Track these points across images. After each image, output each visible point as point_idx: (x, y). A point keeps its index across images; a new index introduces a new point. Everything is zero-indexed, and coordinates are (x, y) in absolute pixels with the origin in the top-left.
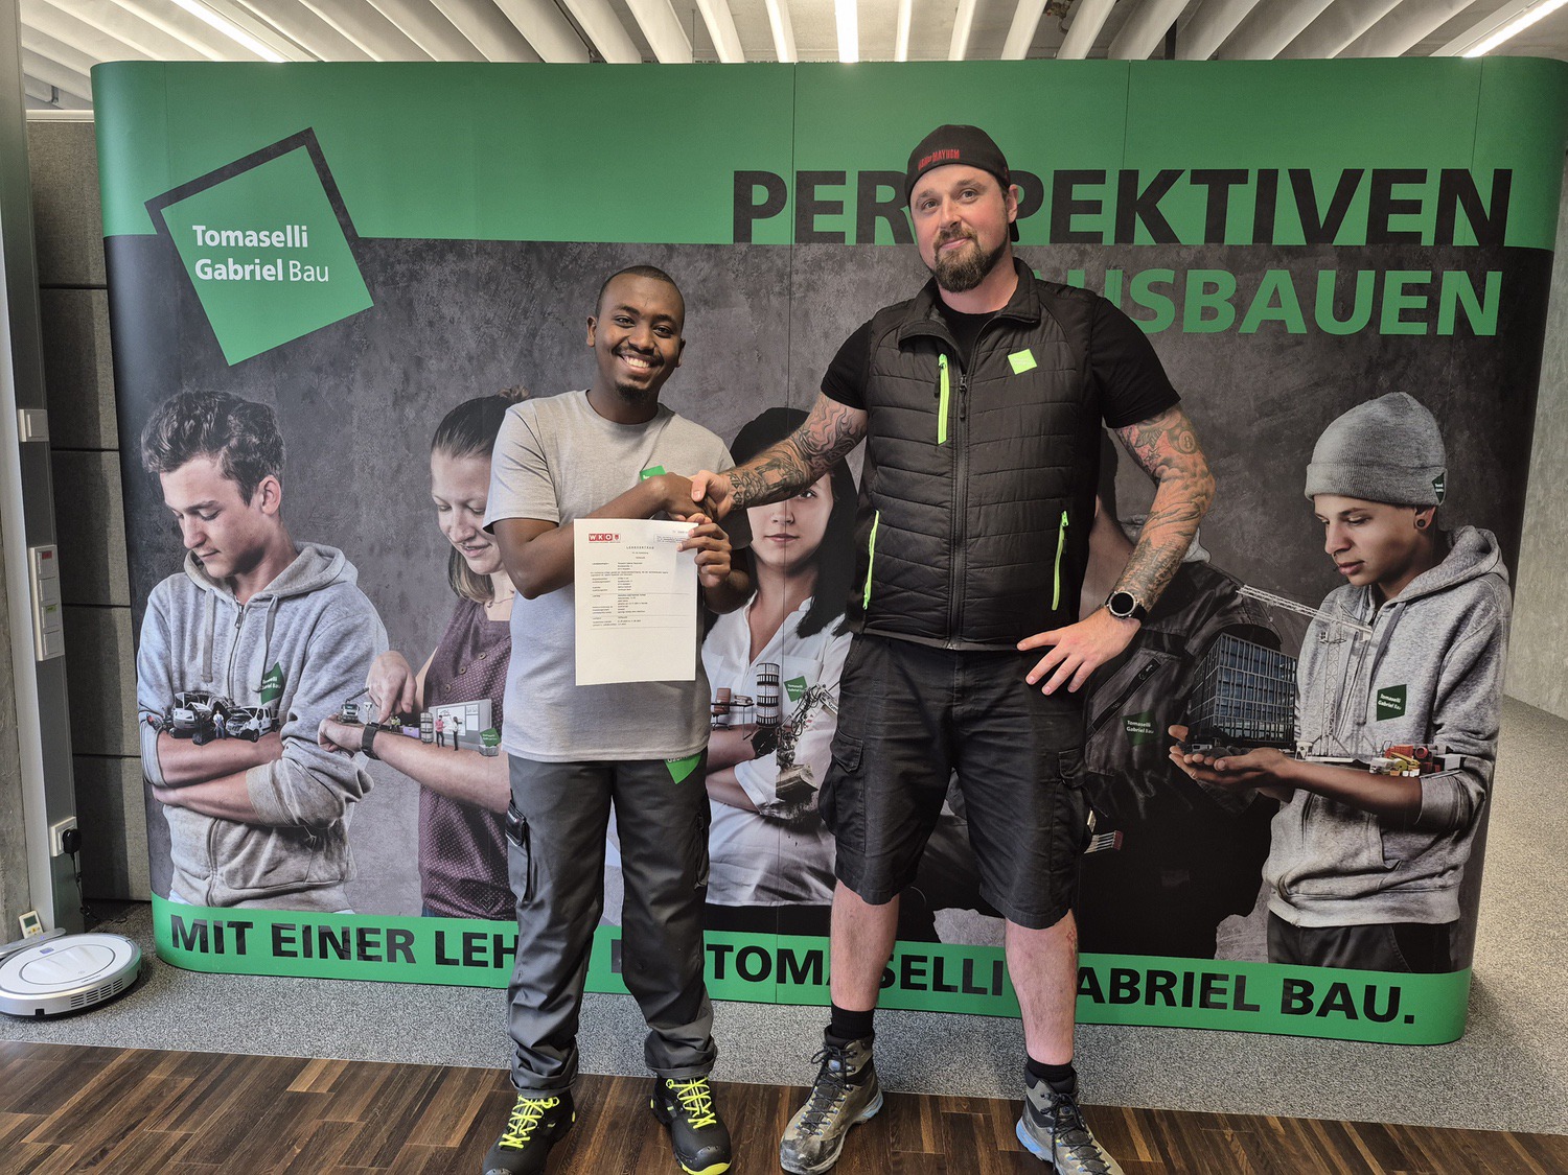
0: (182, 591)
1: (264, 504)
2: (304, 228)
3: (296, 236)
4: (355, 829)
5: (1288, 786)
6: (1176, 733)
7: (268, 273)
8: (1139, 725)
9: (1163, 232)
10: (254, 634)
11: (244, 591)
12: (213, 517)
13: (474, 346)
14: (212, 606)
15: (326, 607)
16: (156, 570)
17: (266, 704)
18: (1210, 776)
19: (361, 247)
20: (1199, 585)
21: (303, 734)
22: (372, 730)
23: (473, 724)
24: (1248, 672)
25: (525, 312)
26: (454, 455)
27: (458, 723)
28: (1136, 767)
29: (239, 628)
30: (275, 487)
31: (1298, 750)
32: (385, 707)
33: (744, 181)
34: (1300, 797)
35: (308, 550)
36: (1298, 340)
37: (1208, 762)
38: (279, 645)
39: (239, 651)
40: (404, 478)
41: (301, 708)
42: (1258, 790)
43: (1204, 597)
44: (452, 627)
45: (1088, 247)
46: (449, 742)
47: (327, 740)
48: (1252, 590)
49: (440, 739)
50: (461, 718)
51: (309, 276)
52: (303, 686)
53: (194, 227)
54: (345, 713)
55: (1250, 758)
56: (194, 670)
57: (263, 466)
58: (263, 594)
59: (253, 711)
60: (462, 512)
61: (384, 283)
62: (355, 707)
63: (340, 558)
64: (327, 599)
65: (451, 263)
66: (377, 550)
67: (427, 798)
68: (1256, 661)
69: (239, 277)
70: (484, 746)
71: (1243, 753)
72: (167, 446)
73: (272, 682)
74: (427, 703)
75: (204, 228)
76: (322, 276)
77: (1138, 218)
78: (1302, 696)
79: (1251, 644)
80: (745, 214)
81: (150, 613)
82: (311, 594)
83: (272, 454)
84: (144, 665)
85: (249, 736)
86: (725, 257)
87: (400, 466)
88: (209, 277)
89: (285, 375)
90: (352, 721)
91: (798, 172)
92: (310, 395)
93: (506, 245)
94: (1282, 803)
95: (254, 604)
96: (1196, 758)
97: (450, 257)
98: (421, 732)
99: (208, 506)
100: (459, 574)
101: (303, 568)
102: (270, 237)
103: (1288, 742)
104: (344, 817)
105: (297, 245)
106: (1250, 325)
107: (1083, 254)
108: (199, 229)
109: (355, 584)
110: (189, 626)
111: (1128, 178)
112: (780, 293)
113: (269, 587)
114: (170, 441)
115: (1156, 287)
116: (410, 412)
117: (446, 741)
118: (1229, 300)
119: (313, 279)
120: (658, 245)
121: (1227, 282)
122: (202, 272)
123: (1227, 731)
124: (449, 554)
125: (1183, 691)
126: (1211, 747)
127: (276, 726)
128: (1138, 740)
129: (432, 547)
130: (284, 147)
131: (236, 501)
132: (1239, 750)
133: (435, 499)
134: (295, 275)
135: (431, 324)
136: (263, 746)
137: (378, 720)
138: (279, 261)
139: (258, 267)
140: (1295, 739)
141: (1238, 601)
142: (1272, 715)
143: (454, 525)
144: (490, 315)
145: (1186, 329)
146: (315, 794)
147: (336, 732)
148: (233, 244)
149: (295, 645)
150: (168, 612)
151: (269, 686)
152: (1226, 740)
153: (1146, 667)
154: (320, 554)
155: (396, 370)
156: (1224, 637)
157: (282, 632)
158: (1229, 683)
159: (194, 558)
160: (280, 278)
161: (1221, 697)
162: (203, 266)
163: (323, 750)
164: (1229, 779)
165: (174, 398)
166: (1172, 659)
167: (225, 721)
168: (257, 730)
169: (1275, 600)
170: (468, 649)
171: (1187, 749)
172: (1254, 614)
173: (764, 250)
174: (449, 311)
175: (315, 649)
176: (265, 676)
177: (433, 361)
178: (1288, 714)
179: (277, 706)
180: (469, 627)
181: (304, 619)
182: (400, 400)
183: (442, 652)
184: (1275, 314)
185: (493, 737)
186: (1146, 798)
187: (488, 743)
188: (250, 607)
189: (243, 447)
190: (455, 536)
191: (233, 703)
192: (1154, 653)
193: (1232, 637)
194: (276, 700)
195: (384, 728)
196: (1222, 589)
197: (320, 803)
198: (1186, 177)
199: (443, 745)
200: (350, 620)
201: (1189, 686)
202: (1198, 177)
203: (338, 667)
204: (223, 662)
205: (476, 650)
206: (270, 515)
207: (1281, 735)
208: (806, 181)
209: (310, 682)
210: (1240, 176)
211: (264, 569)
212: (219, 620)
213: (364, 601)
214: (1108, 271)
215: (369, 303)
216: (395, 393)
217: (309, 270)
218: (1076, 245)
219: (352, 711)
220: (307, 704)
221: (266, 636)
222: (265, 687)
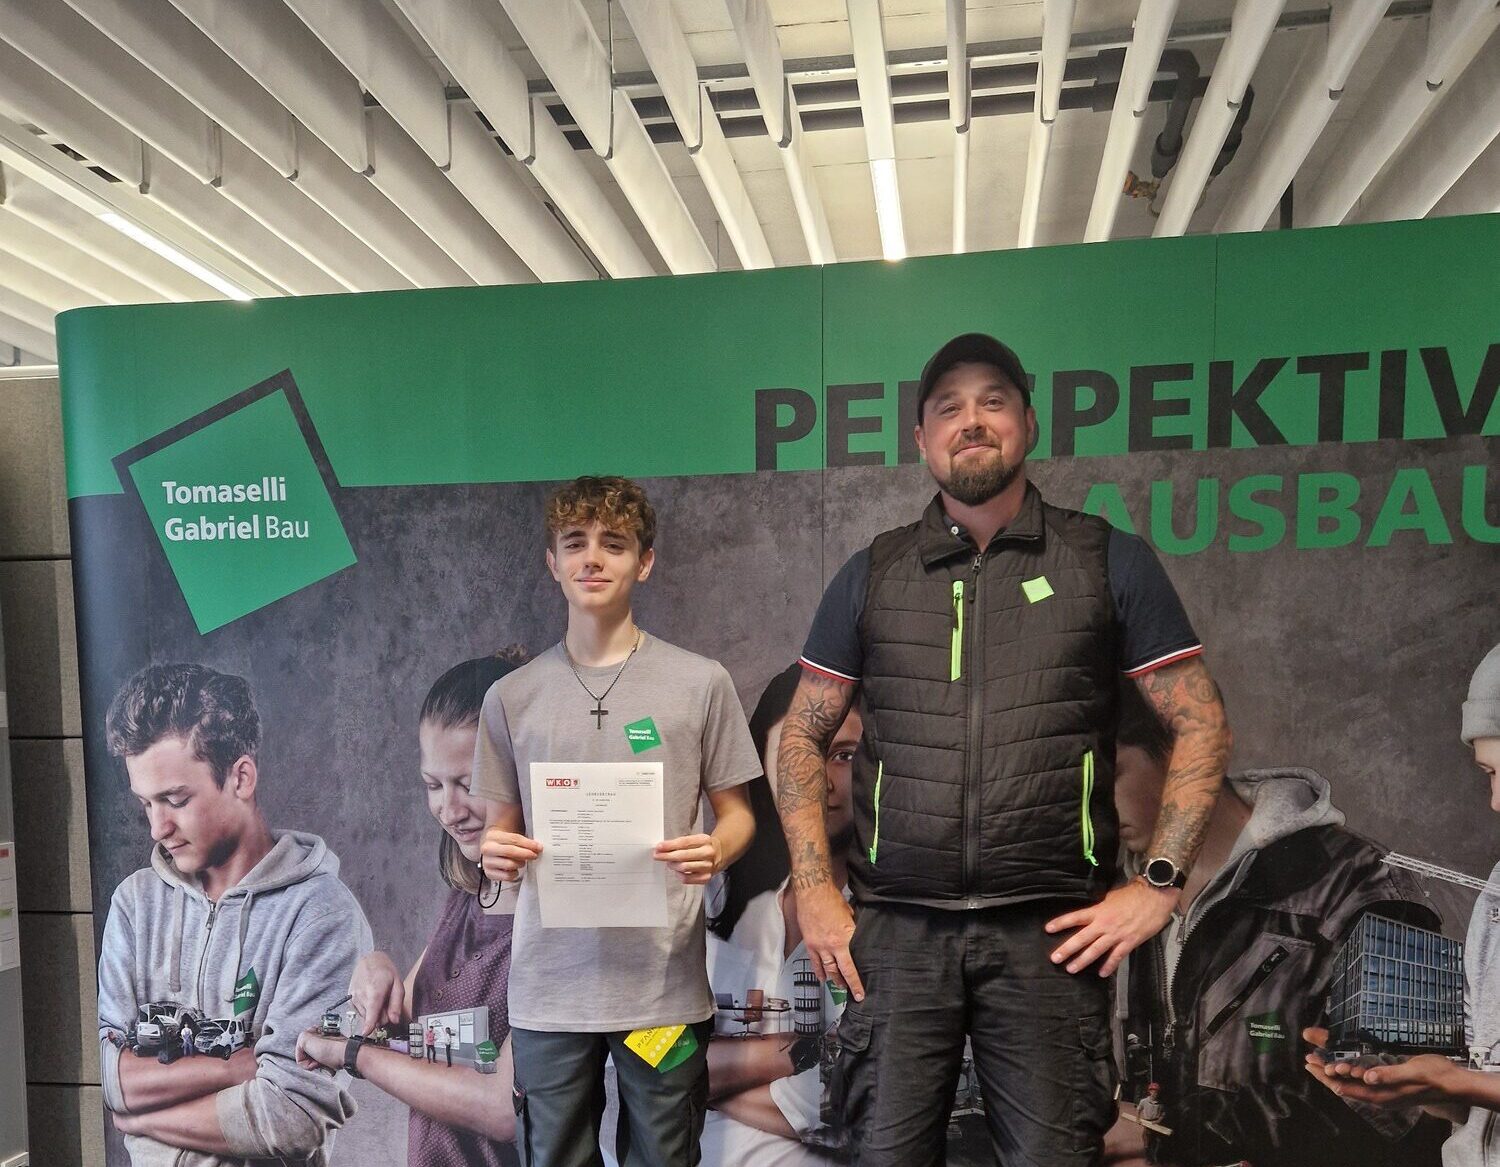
0: (149, 887)
1: (238, 787)
2: (282, 479)
3: (275, 489)
4: (336, 1159)
5: (1462, 1103)
6: (1313, 1038)
7: (244, 530)
8: (1266, 1028)
9: (1266, 432)
10: (227, 936)
11: (216, 887)
12: (183, 804)
13: (466, 601)
14: (181, 905)
15: (305, 903)
16: (121, 865)
17: (239, 1016)
18: (1360, 1091)
19: (342, 497)
20: (1333, 854)
21: (280, 1050)
22: (357, 1043)
23: (468, 1036)
24: (1402, 961)
25: (523, 560)
26: (446, 725)
27: (451, 1035)
28: (1264, 1080)
29: (210, 929)
30: (250, 768)
31: (1472, 1057)
32: (370, 1017)
33: (766, 401)
34: (1478, 1117)
35: (286, 839)
36: (1443, 552)
37: (1355, 1073)
38: (254, 948)
39: (209, 956)
40: (390, 755)
41: (277, 1020)
42: (1422, 1108)
43: (1340, 868)
44: (444, 923)
45: (1175, 453)
46: (442, 1056)
47: (306, 1056)
48: (1403, 858)
49: (431, 1054)
50: (454, 1028)
51: (287, 533)
52: (280, 994)
53: (164, 484)
54: (326, 1024)
55: (1410, 1068)
56: (161, 977)
57: (238, 745)
58: (237, 889)
59: (225, 1023)
60: (454, 790)
61: (369, 537)
62: (337, 1017)
63: (321, 846)
64: (307, 894)
65: (442, 512)
66: (360, 837)
67: (418, 1122)
68: (1411, 946)
69: (212, 537)
70: (480, 1062)
71: (1400, 1062)
72: (134, 726)
73: (246, 991)
74: (417, 1013)
75: (174, 484)
76: (302, 532)
77: (1234, 416)
78: (1473, 990)
79: (1403, 925)
80: (768, 438)
81: (113, 915)
82: (289, 889)
83: (248, 732)
84: (106, 974)
85: (221, 1052)
86: (747, 487)
87: (385, 741)
88: (180, 537)
89: (261, 643)
90: (333, 1033)
91: (828, 387)
92: (288, 665)
93: (500, 487)
94: (1454, 1124)
95: (227, 902)
96: (1340, 1068)
97: (440, 504)
98: (410, 1046)
99: (178, 792)
100: (451, 861)
101: (280, 859)
102: (245, 491)
103: (1456, 1047)
104: (325, 1147)
105: (275, 498)
106: (1380, 536)
108: (169, 485)
109: (336, 876)
110: (155, 928)
111: (1221, 372)
112: (811, 525)
113: (243, 881)
114: (138, 721)
115: (1262, 497)
116: (397, 679)
117: (439, 1056)
118: (1352, 508)
119: (291, 535)
120: (670, 479)
121: (1349, 486)
122: (173, 532)
123: (1378, 1034)
124: (440, 839)
125: (1319, 985)
126: (1358, 1054)
127: (250, 1040)
128: (1264, 1047)
129: (421, 831)
130: (259, 392)
131: (208, 785)
132: (1395, 1058)
133: (424, 776)
134: (273, 532)
135: (419, 579)
136: (235, 1065)
137: (362, 1032)
138: (256, 518)
139: (232, 525)
140: (1467, 1043)
141: (1384, 872)
142: (1434, 1013)
143: (446, 805)
144: (484, 567)
145: (1300, 545)
146: (292, 1118)
147: (316, 1047)
148: (205, 500)
149: (271, 946)
150: (133, 912)
151: (243, 995)
152: (1377, 1046)
153: (1271, 956)
154: (299, 842)
155: (382, 632)
156: (1369, 917)
157: (256, 932)
158: (1377, 974)
159: (163, 850)
160: (257, 536)
161: (1368, 992)
162: (176, 525)
163: (301, 1068)
164: (1384, 1095)
165: (142, 673)
166: (1303, 946)
167: (194, 1036)
168: (228, 1046)
169: (1432, 870)
170: (462, 948)
171: (1328, 1058)
172: (1405, 888)
173: (790, 478)
174: (439, 563)
175: (293, 952)
176: (239, 983)
177: (422, 621)
178: (1455, 1011)
179: (252, 1017)
180: (463, 920)
181: (281, 916)
182: (386, 665)
183: (434, 952)
184: (1410, 522)
185: (490, 1050)
186: (1278, 1120)
187: (485, 1058)
188: (222, 905)
189: (216, 725)
190: (446, 817)
191: (203, 1015)
192: (1280, 938)
193: (1378, 917)
194: (250, 1011)
195: (369, 1042)
196: (1361, 858)
197: (297, 1130)
198: (1291, 366)
199: (435, 1061)
200: (331, 918)
201: (1327, 978)
202: (1306, 365)
203: (318, 972)
204: (192, 967)
205: (471, 948)
206: (246, 800)
207: (1448, 1039)
208: (838, 397)
209: (287, 989)
210: (1359, 361)
211: (238, 860)
212: (189, 921)
213: (347, 895)
214: (1201, 481)
215: (352, 559)
216: (381, 658)
217: (288, 526)
218: (1160, 452)
219: (333, 1022)
220: (284, 1014)
221: (241, 939)
222: (239, 996)
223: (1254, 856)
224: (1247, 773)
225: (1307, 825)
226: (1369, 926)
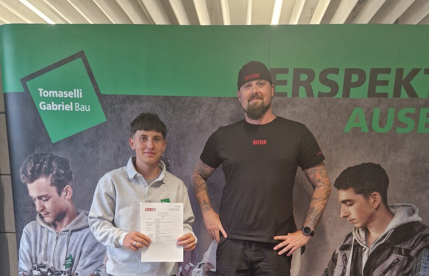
0: (36, 227)
1: (66, 195)
2: (81, 90)
3: (78, 93)
7: (68, 108)
9: (412, 93)
10: (62, 244)
11: (59, 228)
12: (47, 200)
14: (47, 233)
15: (89, 234)
16: (26, 220)
17: (67, 269)
19: (101, 97)
20: (417, 231)
29: (57, 241)
30: (70, 189)
35: (82, 213)
38: (72, 248)
39: (57, 250)
41: (80, 271)
43: (419, 235)
45: (382, 99)
51: (82, 109)
52: (81, 263)
53: (39, 89)
56: (41, 256)
57: (66, 181)
58: (66, 229)
59: (62, 272)
61: (111, 112)
62: (99, 271)
64: (89, 231)
69: (56, 109)
72: (29, 173)
73: (69, 261)
75: (42, 89)
76: (88, 109)
77: (402, 87)
81: (24, 236)
82: (83, 229)
83: (69, 177)
84: (21, 255)
88: (45, 109)
89: (73, 147)
90: (98, 275)
92: (83, 155)
93: (157, 97)
97: (136, 102)
99: (45, 196)
101: (80, 220)
102: (68, 94)
105: (78, 97)
107: (380, 102)
108: (41, 90)
110: (38, 240)
111: (400, 72)
113: (68, 226)
114: (31, 171)
115: (408, 115)
119: (84, 110)
120: (215, 98)
122: (42, 106)
125: (408, 270)
130: (73, 58)
134: (77, 108)
138: (71, 103)
139: (63, 105)
145: (419, 131)
148: (53, 96)
149: (77, 248)
150: (31, 235)
151: (68, 263)
153: (395, 261)
154: (87, 214)
155: (115, 145)
156: (425, 250)
157: (72, 243)
159: (40, 215)
160: (72, 110)
162: (44, 104)
165: (32, 155)
166: (405, 258)
167: (52, 275)
175: (85, 250)
176: (67, 259)
179: (71, 270)
181: (81, 238)
182: (116, 157)
188: (61, 234)
189: (58, 174)
191: (55, 269)
192: (398, 255)
193: (428, 250)
194: (70, 268)
198: (422, 72)
201: (410, 268)
202: (427, 71)
203: (93, 256)
204: (51, 253)
206: (68, 200)
208: (273, 72)
211: (66, 220)
212: (50, 238)
214: (390, 109)
215: (105, 120)
216: (115, 154)
217: (82, 107)
218: (378, 98)
219: (98, 272)
220: (82, 269)
221: (67, 245)
222: (67, 263)
223: (393, 230)
224: (394, 204)
225: (410, 221)
226: (425, 252)
